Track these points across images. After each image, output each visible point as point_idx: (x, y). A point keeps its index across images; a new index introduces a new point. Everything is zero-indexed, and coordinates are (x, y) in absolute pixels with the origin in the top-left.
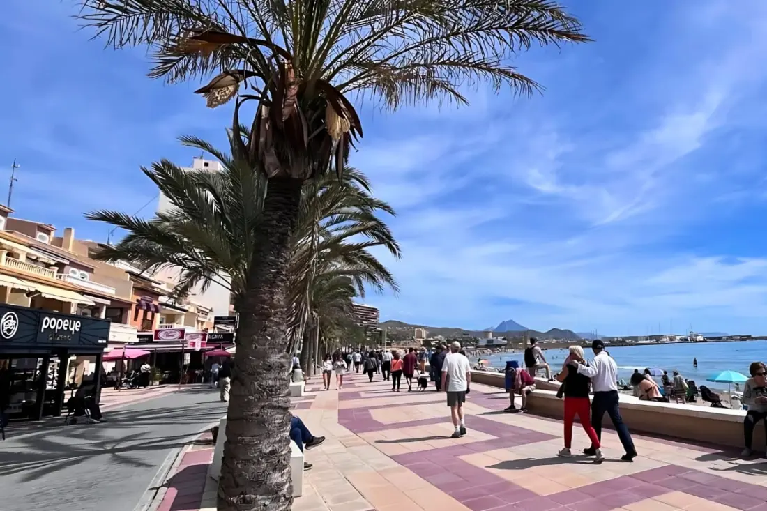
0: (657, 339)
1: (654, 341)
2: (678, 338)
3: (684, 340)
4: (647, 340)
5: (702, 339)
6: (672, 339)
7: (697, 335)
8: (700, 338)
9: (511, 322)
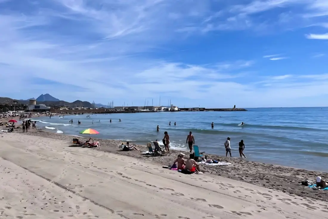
0: (151, 109)
1: (148, 110)
2: (163, 108)
3: (167, 110)
4: (144, 109)
5: (177, 110)
6: (159, 109)
7: (175, 107)
8: (176, 109)
9: (47, 95)
